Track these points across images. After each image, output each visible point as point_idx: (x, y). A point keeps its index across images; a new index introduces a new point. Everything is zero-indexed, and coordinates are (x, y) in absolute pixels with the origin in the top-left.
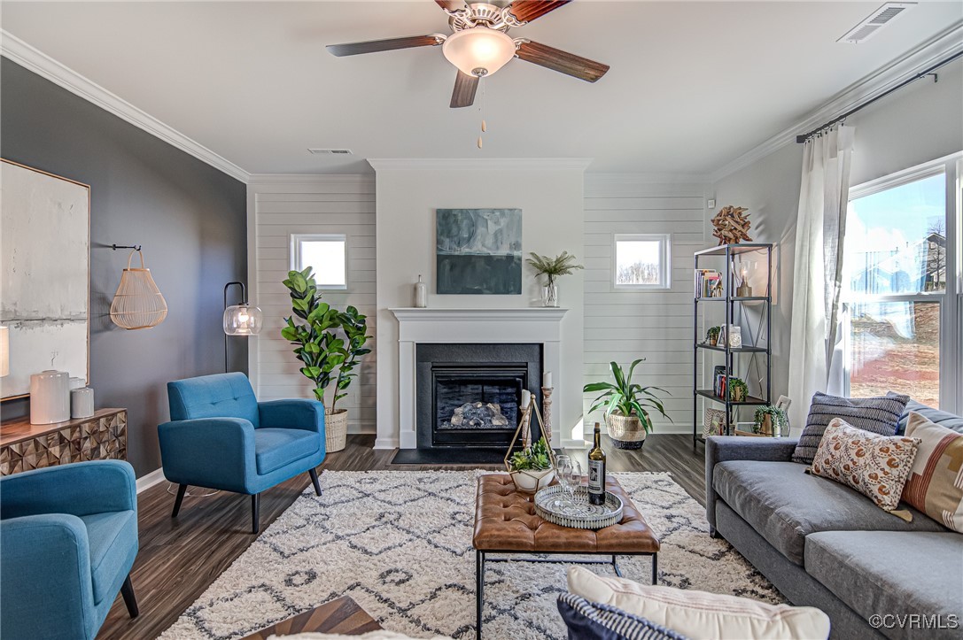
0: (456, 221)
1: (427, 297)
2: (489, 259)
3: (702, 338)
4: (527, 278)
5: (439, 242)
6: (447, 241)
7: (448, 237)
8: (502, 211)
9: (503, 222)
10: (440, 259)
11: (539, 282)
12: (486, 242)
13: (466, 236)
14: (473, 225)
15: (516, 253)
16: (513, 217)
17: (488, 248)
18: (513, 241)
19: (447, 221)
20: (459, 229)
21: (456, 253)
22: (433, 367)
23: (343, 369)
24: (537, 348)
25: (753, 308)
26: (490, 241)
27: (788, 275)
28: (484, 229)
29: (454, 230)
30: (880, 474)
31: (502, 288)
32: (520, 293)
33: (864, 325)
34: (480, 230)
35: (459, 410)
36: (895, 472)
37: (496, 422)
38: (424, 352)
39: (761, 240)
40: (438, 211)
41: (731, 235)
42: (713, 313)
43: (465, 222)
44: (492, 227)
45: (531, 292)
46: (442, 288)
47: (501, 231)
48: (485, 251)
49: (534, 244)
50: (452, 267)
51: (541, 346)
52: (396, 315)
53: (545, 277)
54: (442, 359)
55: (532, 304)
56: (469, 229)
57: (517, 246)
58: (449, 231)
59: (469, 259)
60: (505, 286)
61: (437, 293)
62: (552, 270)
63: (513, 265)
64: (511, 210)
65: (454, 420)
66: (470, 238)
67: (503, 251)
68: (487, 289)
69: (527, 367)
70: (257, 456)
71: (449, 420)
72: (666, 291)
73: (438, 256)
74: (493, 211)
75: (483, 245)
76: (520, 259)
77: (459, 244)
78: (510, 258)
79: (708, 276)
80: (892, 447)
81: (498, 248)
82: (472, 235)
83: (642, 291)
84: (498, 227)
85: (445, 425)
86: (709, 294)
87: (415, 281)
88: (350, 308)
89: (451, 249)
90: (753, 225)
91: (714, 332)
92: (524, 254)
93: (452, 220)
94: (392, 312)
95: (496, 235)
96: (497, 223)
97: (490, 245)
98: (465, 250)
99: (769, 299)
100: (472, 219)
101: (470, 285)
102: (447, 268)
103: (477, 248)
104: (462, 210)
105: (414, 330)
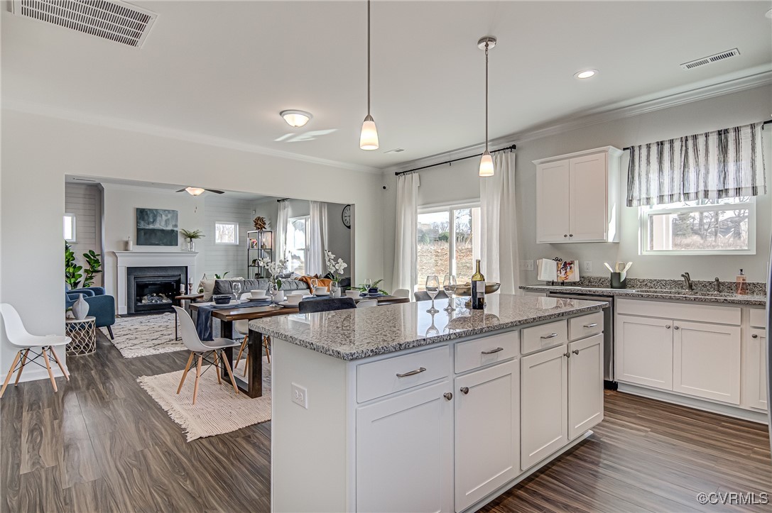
0: (147, 214)
1: (132, 246)
2: (163, 231)
3: (251, 263)
4: (180, 239)
5: (138, 222)
6: (142, 223)
7: (143, 220)
8: (169, 211)
9: (169, 216)
10: (138, 230)
11: (186, 241)
13: (152, 220)
14: (155, 216)
15: (175, 229)
16: (174, 214)
17: (162, 226)
18: (174, 223)
19: (142, 214)
20: (148, 217)
21: (147, 228)
22: (135, 277)
23: (86, 279)
24: (185, 268)
25: (267, 252)
26: (163, 223)
27: (274, 240)
29: (146, 218)
32: (177, 245)
33: (294, 257)
34: (159, 218)
35: (146, 297)
37: (164, 301)
38: (130, 270)
39: (268, 229)
40: (137, 209)
41: (260, 227)
42: (254, 254)
43: (151, 214)
44: (164, 218)
45: (182, 245)
46: (138, 243)
47: (168, 219)
48: (161, 228)
49: (183, 226)
50: (145, 234)
51: (187, 267)
52: (116, 254)
53: (189, 239)
54: (140, 274)
55: (182, 250)
56: (153, 218)
57: (176, 226)
58: (143, 218)
59: (153, 230)
60: (170, 242)
61: (137, 244)
62: (192, 237)
63: (174, 234)
64: (173, 211)
65: (143, 301)
67: (170, 228)
68: (162, 243)
69: (180, 276)
71: (141, 302)
72: (237, 246)
73: (138, 229)
74: (165, 211)
75: (160, 225)
76: (177, 231)
77: (148, 224)
78: (173, 231)
79: (252, 240)
81: (167, 227)
82: (154, 221)
83: (227, 247)
85: (139, 304)
86: (253, 247)
87: (126, 239)
88: (90, 251)
89: (143, 225)
90: (267, 224)
91: (254, 261)
92: (179, 229)
93: (145, 213)
94: (114, 253)
95: (166, 221)
96: (167, 216)
98: (151, 227)
99: (271, 249)
100: (155, 213)
101: (153, 242)
102: (143, 234)
103: (157, 226)
104: (150, 210)
105: (126, 261)
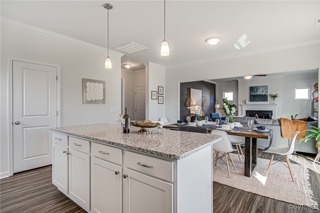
0: (254, 89)
1: (248, 102)
2: (260, 95)
4: (269, 98)
5: (250, 92)
6: (252, 92)
8: (263, 86)
9: (264, 88)
10: (250, 96)
11: (272, 99)
13: (256, 91)
15: (266, 94)
16: (266, 87)
18: (266, 91)
19: (252, 89)
20: (254, 90)
22: (249, 114)
24: (271, 112)
26: (261, 92)
29: (253, 90)
31: (263, 100)
32: (267, 101)
34: (259, 90)
38: (247, 112)
40: (250, 87)
44: (261, 89)
45: (270, 101)
46: (251, 101)
47: (263, 90)
48: (260, 94)
49: (270, 92)
50: (253, 97)
51: (272, 111)
53: (273, 98)
54: (251, 113)
55: (270, 103)
57: (267, 92)
59: (256, 95)
61: (250, 101)
62: (274, 97)
67: (264, 94)
68: (260, 101)
69: (269, 115)
74: (261, 86)
75: (259, 92)
76: (267, 95)
77: (254, 93)
79: (314, 97)
82: (257, 91)
87: (245, 99)
88: (233, 104)
89: (253, 93)
93: (253, 88)
94: (241, 105)
95: (262, 91)
96: (262, 88)
98: (256, 94)
100: (257, 88)
101: (257, 100)
102: (252, 97)
103: (258, 93)
104: (255, 87)
105: (246, 108)
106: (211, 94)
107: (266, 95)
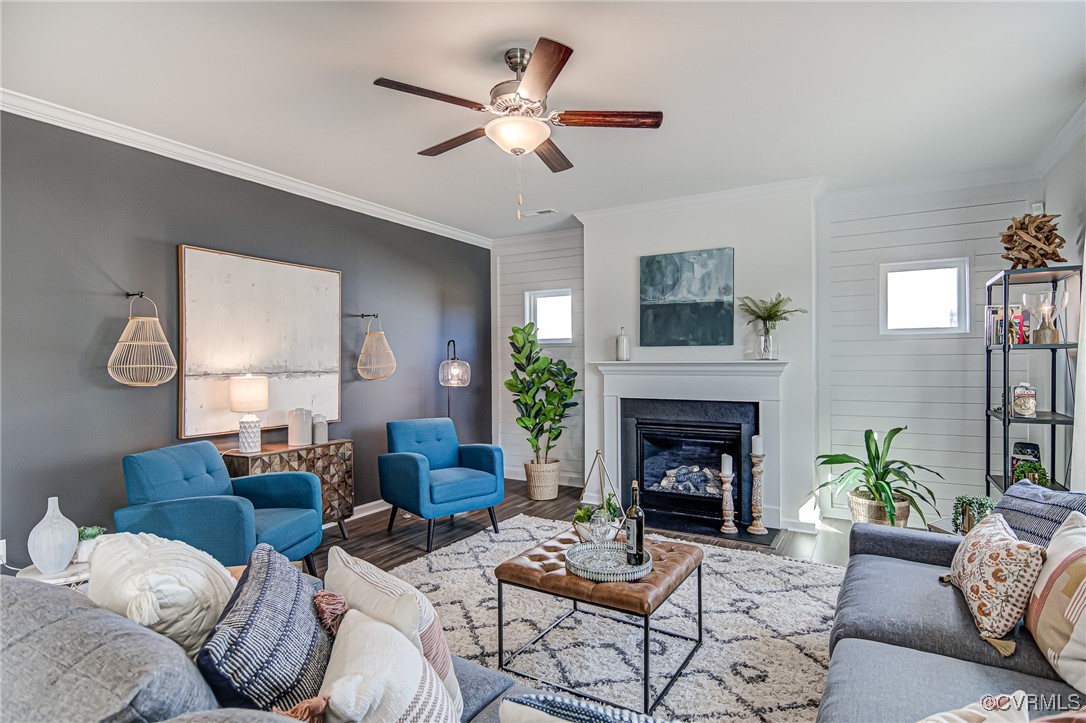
0: (660, 268)
1: (630, 350)
2: (695, 306)
4: (741, 326)
5: (643, 291)
6: (651, 289)
7: (652, 285)
8: (710, 253)
9: (711, 264)
10: (644, 309)
11: (755, 330)
12: (692, 289)
13: (670, 283)
14: (678, 270)
15: (726, 299)
16: (724, 258)
17: (694, 295)
18: (722, 284)
19: (651, 269)
20: (663, 276)
21: (660, 302)
22: (638, 423)
23: (553, 421)
24: (752, 408)
26: (696, 287)
28: (691, 274)
29: (658, 277)
30: (982, 587)
31: (709, 338)
32: (732, 344)
34: (686, 275)
35: (670, 473)
36: (1001, 587)
38: (629, 406)
40: (642, 259)
41: (1025, 256)
43: (669, 268)
44: (699, 271)
45: (745, 342)
46: (645, 340)
47: (708, 275)
48: (691, 298)
49: (749, 287)
50: (656, 317)
51: (756, 405)
52: (600, 368)
53: (761, 323)
54: (647, 416)
55: (746, 356)
56: (674, 275)
57: (727, 290)
58: (653, 279)
59: (674, 309)
60: (713, 336)
61: (642, 345)
62: (768, 316)
63: (723, 311)
64: (719, 250)
65: (664, 483)
66: (674, 285)
67: (712, 297)
68: (693, 340)
69: (740, 429)
70: (431, 488)
71: (659, 483)
72: (963, 337)
73: (641, 306)
74: (700, 253)
75: (689, 291)
76: (731, 305)
77: (663, 293)
78: (719, 304)
79: (999, 316)
80: (1003, 554)
81: (705, 294)
82: (676, 282)
84: (704, 271)
85: (654, 488)
86: (1000, 340)
89: (655, 298)
92: (737, 298)
93: (655, 266)
94: (597, 366)
95: (703, 279)
96: (704, 265)
97: (696, 292)
98: (669, 298)
100: (677, 264)
102: (651, 318)
103: (683, 295)
104: (666, 256)
105: (620, 384)
106: (444, 303)
107: (722, 303)
